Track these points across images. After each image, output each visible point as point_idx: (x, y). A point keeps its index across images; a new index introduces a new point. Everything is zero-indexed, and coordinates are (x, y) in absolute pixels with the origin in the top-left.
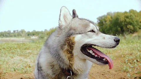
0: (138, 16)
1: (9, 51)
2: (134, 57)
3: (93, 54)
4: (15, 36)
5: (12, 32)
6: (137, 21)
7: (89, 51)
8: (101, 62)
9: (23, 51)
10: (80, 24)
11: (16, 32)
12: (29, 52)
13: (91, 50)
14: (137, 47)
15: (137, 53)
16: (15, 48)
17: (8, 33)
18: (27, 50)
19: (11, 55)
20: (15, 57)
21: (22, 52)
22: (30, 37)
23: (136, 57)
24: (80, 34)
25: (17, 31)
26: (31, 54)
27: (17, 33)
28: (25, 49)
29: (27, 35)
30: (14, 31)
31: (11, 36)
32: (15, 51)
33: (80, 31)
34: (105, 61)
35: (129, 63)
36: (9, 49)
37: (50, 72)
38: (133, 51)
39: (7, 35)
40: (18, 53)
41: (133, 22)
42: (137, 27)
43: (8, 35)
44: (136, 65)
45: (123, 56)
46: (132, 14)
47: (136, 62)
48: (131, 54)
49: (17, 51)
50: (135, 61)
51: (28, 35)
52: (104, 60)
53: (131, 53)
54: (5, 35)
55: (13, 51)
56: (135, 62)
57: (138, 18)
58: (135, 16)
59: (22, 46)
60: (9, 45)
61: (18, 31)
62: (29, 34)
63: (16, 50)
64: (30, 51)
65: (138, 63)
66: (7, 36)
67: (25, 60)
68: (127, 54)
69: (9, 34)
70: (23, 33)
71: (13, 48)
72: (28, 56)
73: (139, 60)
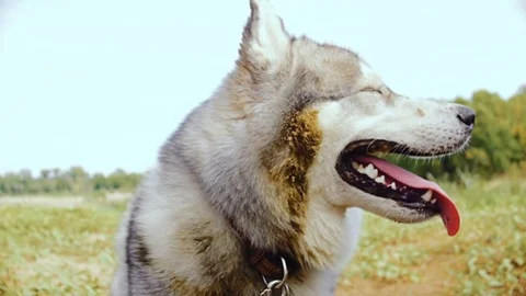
0: (504, 116)
1: (21, 235)
2: (502, 249)
3: (381, 180)
4: (47, 191)
5: (36, 174)
6: (501, 134)
7: (361, 170)
8: (416, 208)
9: (72, 236)
10: (329, 62)
11: (52, 175)
12: (98, 242)
13: (371, 166)
14: (512, 216)
15: (512, 237)
16: (46, 227)
17: (22, 178)
18: (90, 232)
19: (29, 250)
20: (41, 256)
21: (71, 241)
22: (103, 195)
23: (510, 249)
24: (333, 98)
25: (56, 171)
26: (103, 248)
27: (57, 178)
28: (82, 230)
29: (92, 187)
30: (45, 174)
31: (33, 192)
32: (44, 236)
33: (332, 89)
34: (429, 202)
35: (483, 273)
36: (22, 229)
37: (188, 267)
38: (498, 229)
39: (16, 186)
40: (56, 245)
41: (487, 135)
42: (502, 156)
43: (22, 187)
44: (510, 277)
45: (457, 248)
46: (482, 107)
47: (510, 267)
48: (489, 242)
49: (51, 235)
50: (507, 263)
51: (97, 187)
52: (427, 197)
53: (487, 237)
54: (8, 187)
55: (37, 235)
56: (505, 269)
57: (504, 124)
58: (496, 115)
59: (71, 220)
60: (21, 216)
61: (60, 174)
62: (100, 184)
63: (47, 233)
64: (102, 237)
65: (517, 272)
66: (14, 192)
67: (82, 267)
68: (474, 242)
69: (24, 182)
70: (79, 179)
71: (37, 228)
72: (94, 255)
73: (520, 261)
